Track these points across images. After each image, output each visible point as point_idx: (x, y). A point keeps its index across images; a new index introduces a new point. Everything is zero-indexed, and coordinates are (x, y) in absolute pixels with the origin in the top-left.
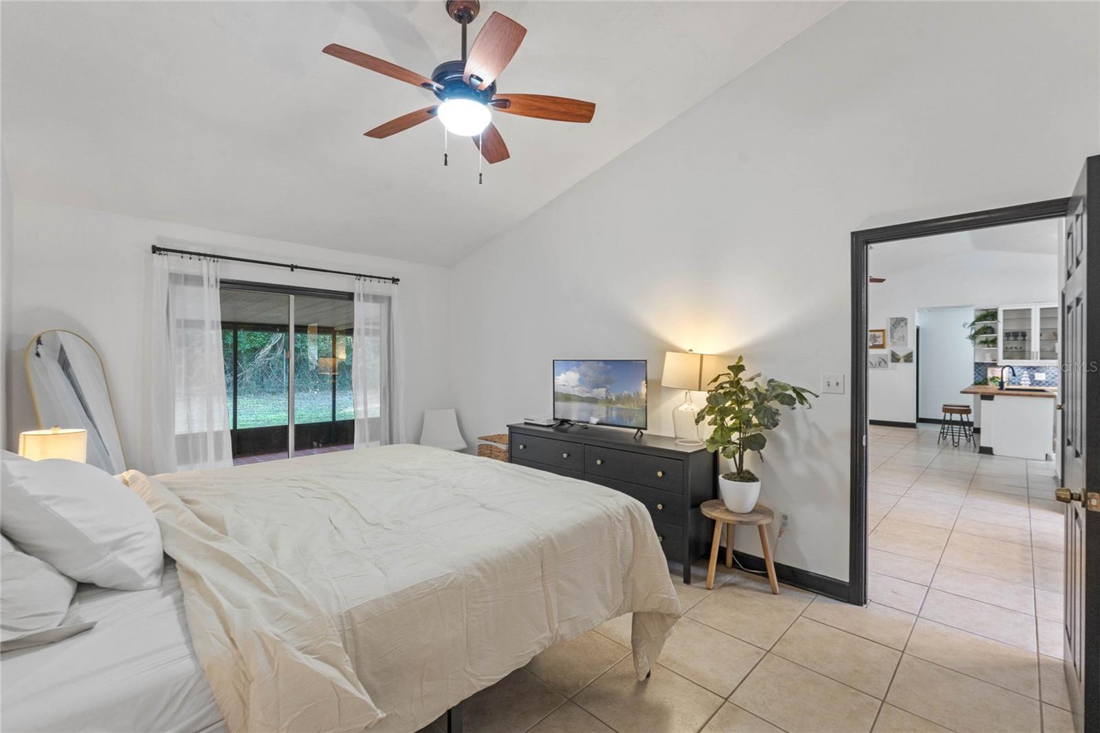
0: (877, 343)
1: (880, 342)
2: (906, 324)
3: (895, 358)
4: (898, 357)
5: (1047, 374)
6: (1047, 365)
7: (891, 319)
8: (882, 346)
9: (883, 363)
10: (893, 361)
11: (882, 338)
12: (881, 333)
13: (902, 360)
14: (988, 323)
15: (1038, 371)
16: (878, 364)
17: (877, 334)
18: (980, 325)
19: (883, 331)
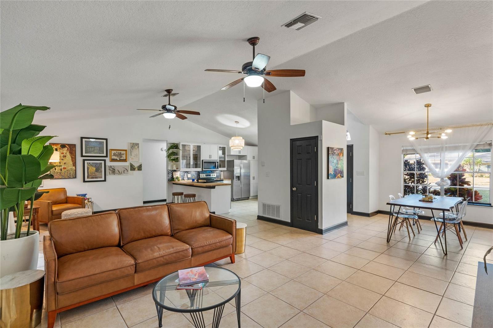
0: (122, 158)
1: (124, 157)
2: (138, 147)
3: (132, 168)
4: (134, 167)
5: (191, 174)
6: (191, 170)
7: (131, 143)
8: (125, 160)
9: (126, 171)
10: (131, 170)
11: (125, 155)
12: (124, 152)
13: (137, 169)
14: (175, 150)
15: (189, 173)
16: (123, 172)
17: (122, 152)
18: (171, 151)
19: (126, 150)
